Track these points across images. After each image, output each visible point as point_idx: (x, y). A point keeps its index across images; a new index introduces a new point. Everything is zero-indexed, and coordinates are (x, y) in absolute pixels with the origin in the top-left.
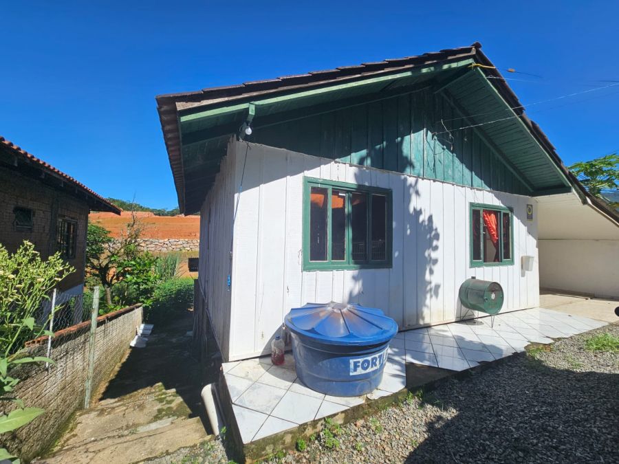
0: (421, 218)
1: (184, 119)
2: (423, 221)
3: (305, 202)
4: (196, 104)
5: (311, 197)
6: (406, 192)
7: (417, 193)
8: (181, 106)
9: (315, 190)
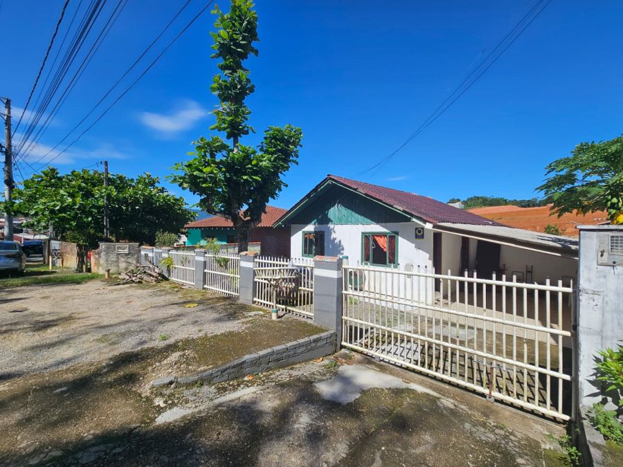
0: (336, 241)
3: (302, 239)
6: (330, 231)
7: (334, 232)
9: (305, 235)
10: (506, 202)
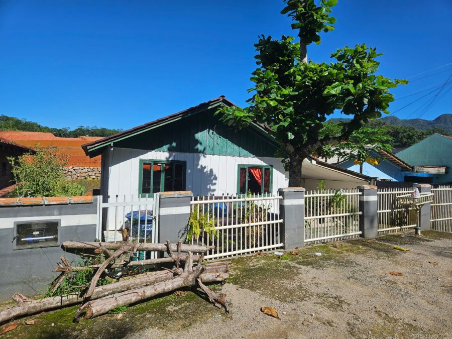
0: (205, 170)
1: (89, 151)
2: (207, 171)
3: (140, 169)
4: (93, 146)
5: (143, 167)
8: (88, 147)
9: (145, 164)
10: (39, 129)
